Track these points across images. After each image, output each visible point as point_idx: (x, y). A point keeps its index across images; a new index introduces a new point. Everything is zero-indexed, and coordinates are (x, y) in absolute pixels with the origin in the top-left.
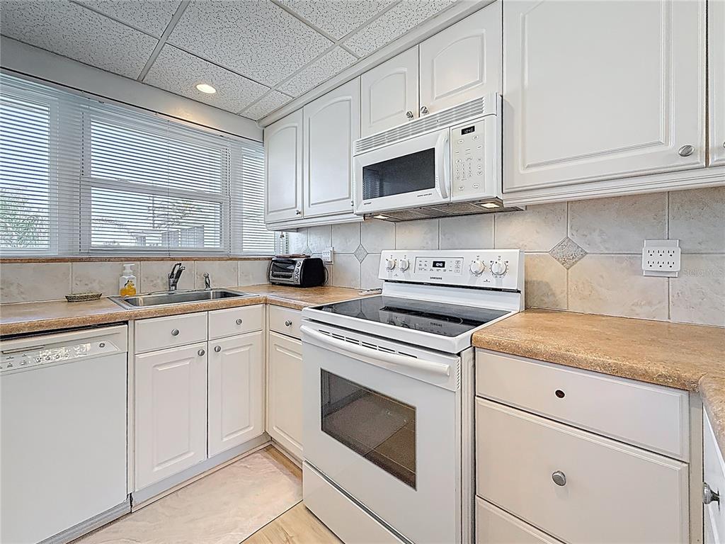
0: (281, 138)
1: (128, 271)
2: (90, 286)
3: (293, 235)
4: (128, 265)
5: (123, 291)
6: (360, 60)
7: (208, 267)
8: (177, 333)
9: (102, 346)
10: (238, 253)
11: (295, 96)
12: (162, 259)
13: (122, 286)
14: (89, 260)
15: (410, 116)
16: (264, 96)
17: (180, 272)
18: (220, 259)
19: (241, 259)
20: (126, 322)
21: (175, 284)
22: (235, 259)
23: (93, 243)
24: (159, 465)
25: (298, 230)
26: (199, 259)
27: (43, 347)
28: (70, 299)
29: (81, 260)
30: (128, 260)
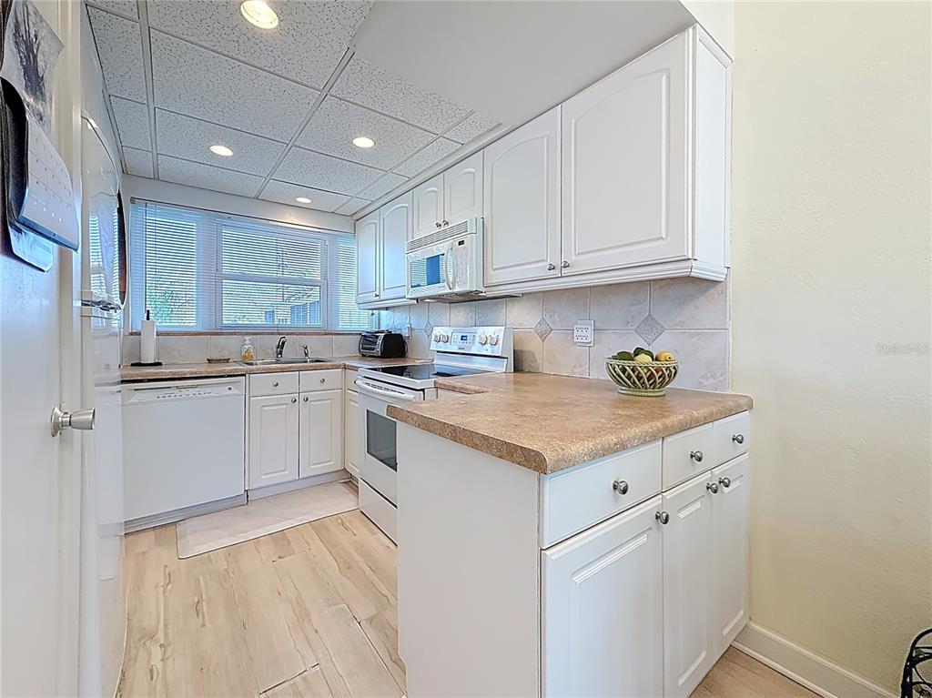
0: (367, 231)
1: (247, 342)
2: (223, 352)
3: (384, 313)
4: (247, 338)
5: (245, 357)
6: (410, 179)
7: (306, 340)
8: (277, 385)
9: (230, 389)
10: (334, 329)
11: (373, 199)
12: (272, 334)
13: (243, 353)
14: (222, 334)
15: (439, 225)
16: (347, 202)
17: (283, 343)
18: (317, 334)
19: (336, 334)
20: (244, 375)
21: (281, 353)
22: (330, 334)
23: (224, 322)
24: (265, 474)
25: (387, 309)
26: (300, 334)
27: (196, 386)
28: (210, 361)
29: (217, 334)
30: (247, 334)
